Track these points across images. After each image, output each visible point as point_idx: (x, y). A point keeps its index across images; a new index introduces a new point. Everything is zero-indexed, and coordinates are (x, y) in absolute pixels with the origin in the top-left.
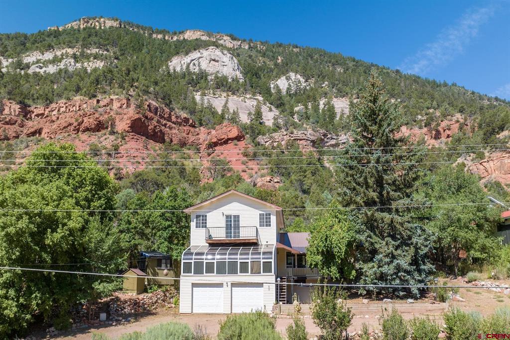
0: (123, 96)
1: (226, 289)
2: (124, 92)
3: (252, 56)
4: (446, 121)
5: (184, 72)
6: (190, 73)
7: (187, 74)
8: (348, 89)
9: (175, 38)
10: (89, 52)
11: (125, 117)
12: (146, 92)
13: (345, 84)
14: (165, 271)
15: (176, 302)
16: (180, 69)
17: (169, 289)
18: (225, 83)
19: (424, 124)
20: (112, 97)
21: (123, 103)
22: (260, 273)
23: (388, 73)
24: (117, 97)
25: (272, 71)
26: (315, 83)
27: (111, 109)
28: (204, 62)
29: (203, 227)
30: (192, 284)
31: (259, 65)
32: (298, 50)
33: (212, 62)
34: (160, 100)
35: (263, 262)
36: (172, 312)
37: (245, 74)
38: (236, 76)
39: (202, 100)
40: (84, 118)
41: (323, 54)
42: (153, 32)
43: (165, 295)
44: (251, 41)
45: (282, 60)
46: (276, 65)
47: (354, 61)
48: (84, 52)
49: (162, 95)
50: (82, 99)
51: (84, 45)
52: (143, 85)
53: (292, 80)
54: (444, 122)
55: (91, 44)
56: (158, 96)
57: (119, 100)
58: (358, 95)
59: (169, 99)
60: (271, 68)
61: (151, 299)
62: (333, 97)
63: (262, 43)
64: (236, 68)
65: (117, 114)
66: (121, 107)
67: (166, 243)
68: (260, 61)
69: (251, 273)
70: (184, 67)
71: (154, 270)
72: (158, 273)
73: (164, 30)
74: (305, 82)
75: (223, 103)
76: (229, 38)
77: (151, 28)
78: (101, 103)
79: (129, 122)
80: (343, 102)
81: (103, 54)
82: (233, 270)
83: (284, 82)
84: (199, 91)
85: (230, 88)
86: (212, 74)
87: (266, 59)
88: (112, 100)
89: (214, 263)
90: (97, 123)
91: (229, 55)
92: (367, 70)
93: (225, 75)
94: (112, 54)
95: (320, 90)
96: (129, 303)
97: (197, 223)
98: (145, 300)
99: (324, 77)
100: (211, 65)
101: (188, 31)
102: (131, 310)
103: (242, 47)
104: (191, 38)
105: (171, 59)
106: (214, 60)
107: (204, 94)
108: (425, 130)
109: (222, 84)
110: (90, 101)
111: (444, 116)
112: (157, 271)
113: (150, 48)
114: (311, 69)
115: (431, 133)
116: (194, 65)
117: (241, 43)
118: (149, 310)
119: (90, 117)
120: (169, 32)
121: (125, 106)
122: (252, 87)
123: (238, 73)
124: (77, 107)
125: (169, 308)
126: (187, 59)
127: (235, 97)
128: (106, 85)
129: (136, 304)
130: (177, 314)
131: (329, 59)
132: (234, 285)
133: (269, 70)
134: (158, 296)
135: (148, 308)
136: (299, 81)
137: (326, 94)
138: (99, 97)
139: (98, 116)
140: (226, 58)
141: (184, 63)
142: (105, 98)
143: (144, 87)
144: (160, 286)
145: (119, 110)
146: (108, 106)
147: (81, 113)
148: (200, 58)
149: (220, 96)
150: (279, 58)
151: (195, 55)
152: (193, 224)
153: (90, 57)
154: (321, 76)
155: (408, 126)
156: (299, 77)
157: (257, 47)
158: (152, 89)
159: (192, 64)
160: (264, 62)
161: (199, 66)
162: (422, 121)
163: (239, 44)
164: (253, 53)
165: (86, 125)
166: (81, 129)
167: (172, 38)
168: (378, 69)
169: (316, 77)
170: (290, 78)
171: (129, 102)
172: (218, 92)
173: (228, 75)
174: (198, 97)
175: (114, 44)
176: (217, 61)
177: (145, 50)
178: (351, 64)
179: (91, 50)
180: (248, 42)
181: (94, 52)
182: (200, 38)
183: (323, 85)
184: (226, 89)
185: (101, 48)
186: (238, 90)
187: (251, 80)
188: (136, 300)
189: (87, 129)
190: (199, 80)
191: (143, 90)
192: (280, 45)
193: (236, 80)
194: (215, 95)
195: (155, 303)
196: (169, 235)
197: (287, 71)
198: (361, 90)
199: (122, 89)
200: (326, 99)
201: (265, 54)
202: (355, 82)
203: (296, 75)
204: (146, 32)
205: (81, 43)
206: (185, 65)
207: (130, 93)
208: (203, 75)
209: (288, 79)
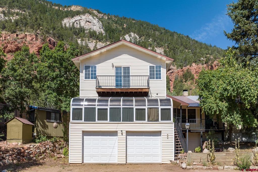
0: (33, 34)
1: (121, 137)
2: (34, 31)
3: (109, 23)
4: (216, 61)
5: (71, 27)
6: (74, 28)
7: (72, 28)
8: (162, 43)
9: (66, 9)
10: (13, 11)
11: (35, 45)
12: (48, 32)
13: (161, 40)
14: (55, 124)
15: (66, 152)
16: (68, 25)
17: (58, 140)
18: (95, 35)
19: (204, 63)
20: (26, 33)
21: (33, 37)
22: (157, 120)
23: (182, 37)
24: (29, 33)
25: (121, 31)
26: (145, 39)
27: (25, 41)
28: (83, 22)
29: (92, 78)
30: (83, 132)
31: (114, 28)
32: (135, 21)
33: (87, 22)
34: (56, 38)
35: (161, 109)
36: (61, 162)
37: (106, 31)
38: (101, 32)
39: (82, 43)
40: (8, 45)
41: (148, 25)
42: (52, 5)
43: (54, 146)
44: (109, 14)
45: (126, 26)
46: (123, 28)
47: (165, 30)
48: (10, 11)
49: (58, 35)
50: (6, 33)
51: (10, 6)
52: (46, 28)
53: (132, 37)
54: (215, 62)
55: (14, 6)
56: (55, 36)
57: (31, 35)
58: (168, 47)
59: (62, 38)
60: (120, 30)
61: (38, 148)
62: (155, 47)
63: (115, 16)
64: (101, 27)
65: (29, 43)
66: (32, 40)
67: (55, 94)
68: (114, 26)
69: (148, 120)
70: (71, 24)
71: (44, 123)
72: (47, 126)
73: (59, 4)
74: (139, 38)
75: (94, 45)
76: (96, 12)
77: (52, 2)
78: (19, 37)
79: (37, 48)
80: (160, 50)
81: (22, 13)
82: (128, 118)
83: (128, 37)
84: (80, 38)
85: (97, 38)
86: (87, 30)
87: (117, 25)
88: (26, 35)
89: (107, 109)
90: (16, 48)
91: (97, 19)
92: (172, 34)
93: (95, 30)
94: (28, 14)
95: (147, 43)
96: (11, 152)
97: (86, 74)
98: (32, 149)
99: (149, 36)
100: (86, 24)
101: (73, 6)
102: (12, 160)
103: (104, 17)
104: (75, 10)
105: (63, 19)
106: (88, 22)
107: (82, 40)
108: (205, 65)
109: (93, 35)
110: (12, 35)
111: (215, 58)
112: (47, 124)
113: (51, 13)
114: (142, 31)
115: (208, 67)
116: (77, 23)
117: (103, 15)
118: (35, 161)
119: (12, 44)
120: (62, 6)
121: (34, 39)
122: (110, 38)
123: (102, 30)
124: (4, 38)
125: (58, 158)
126: (73, 20)
127: (101, 43)
128: (23, 27)
129: (20, 153)
130: (66, 164)
131: (152, 28)
132: (129, 133)
133: (119, 31)
134: (47, 146)
135: (35, 158)
136: (136, 37)
137: (151, 45)
138: (18, 33)
139: (17, 44)
140: (95, 21)
141: (71, 22)
142: (22, 34)
143: (46, 29)
144: (49, 137)
145: (31, 42)
146: (24, 39)
147: (6, 41)
148: (80, 20)
149: (92, 42)
150: (125, 25)
151: (77, 18)
152: (82, 75)
153: (14, 14)
154: (148, 36)
155: (196, 63)
156: (136, 35)
157: (112, 18)
158: (51, 31)
159: (75, 23)
160: (116, 27)
161: (80, 24)
162: (203, 60)
163: (102, 16)
164: (110, 22)
165: (9, 49)
166: (6, 51)
167: (64, 9)
168: (177, 35)
169: (145, 36)
170: (131, 36)
171: (37, 37)
172: (91, 40)
173: (96, 31)
174: (79, 41)
175: (29, 8)
176: (90, 22)
177: (48, 13)
178: (163, 31)
179: (14, 10)
180: (107, 15)
181: (17, 11)
182: (80, 11)
183: (149, 40)
184: (95, 38)
185: (21, 10)
186: (102, 39)
187: (109, 35)
188: (20, 150)
189: (10, 51)
190: (80, 32)
191: (46, 31)
192: (125, 18)
193: (101, 34)
194: (89, 41)
195: (43, 153)
196: (57, 85)
197: (129, 32)
198: (169, 44)
199: (32, 29)
200: (151, 48)
201: (117, 22)
202: (167, 39)
203: (134, 34)
204: (48, 4)
205: (7, 5)
206: (72, 23)
207: (37, 32)
208: (82, 30)
209: (130, 36)
